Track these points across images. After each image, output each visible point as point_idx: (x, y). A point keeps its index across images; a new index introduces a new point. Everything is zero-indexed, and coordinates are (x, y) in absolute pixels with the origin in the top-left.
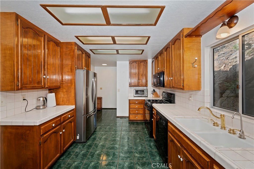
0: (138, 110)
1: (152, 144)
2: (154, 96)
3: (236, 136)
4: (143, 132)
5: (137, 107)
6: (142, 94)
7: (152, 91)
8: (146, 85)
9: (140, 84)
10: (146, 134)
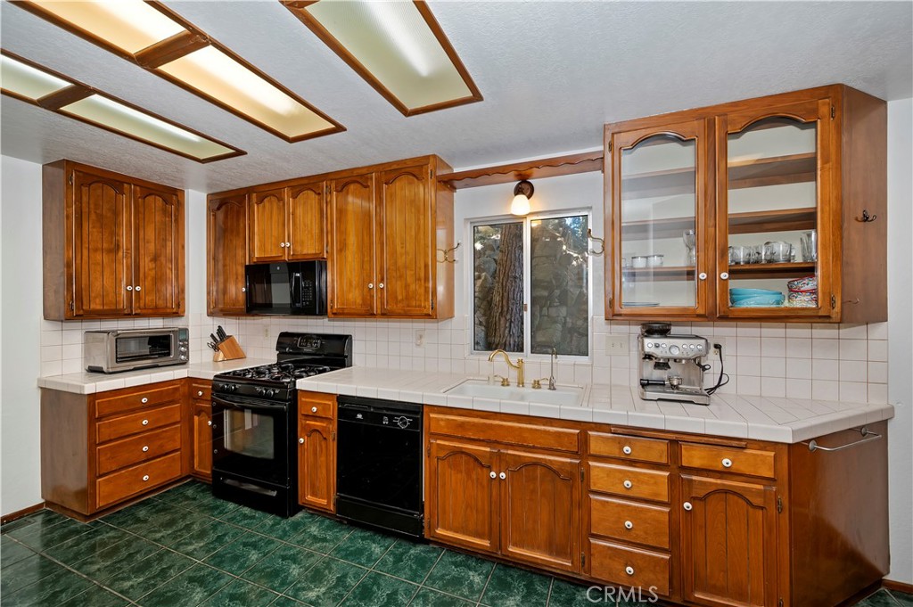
0: (147, 441)
1: (314, 530)
2: (221, 356)
3: (545, 390)
4: (230, 520)
5: (145, 422)
6: (161, 355)
7: (212, 336)
8: (177, 312)
9: (142, 305)
10: (253, 517)
